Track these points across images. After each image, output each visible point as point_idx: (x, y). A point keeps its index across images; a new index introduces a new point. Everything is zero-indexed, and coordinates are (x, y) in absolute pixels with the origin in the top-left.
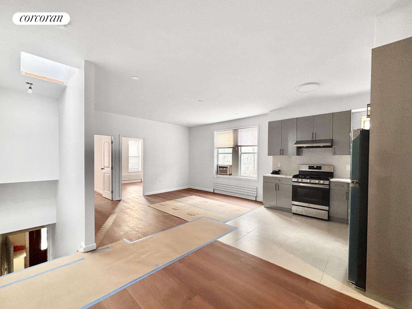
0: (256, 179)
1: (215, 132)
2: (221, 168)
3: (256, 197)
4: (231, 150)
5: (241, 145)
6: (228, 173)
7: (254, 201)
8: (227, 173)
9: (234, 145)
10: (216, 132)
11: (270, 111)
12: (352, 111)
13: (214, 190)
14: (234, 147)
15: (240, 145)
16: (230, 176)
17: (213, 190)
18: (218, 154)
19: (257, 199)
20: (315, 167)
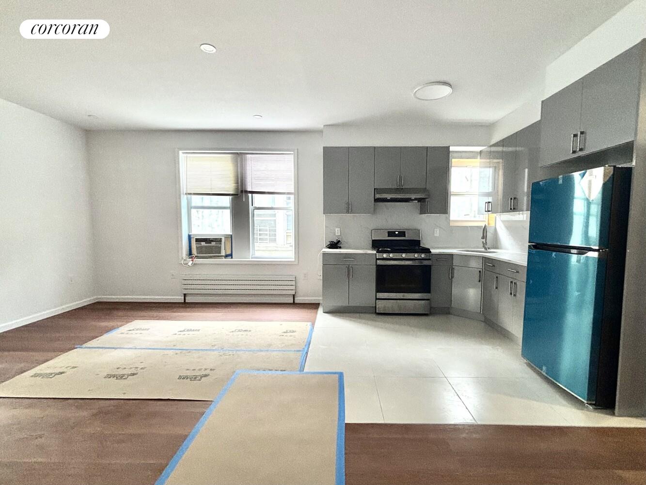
0: (293, 260)
1: (181, 152)
2: (203, 244)
3: (294, 296)
4: (227, 201)
5: (253, 190)
6: (223, 253)
7: (290, 304)
8: (220, 253)
9: (237, 189)
10: (183, 153)
11: (324, 126)
12: (452, 149)
13: (185, 295)
14: (237, 195)
15: (251, 190)
16: (229, 259)
17: (183, 298)
18: (190, 208)
19: (295, 299)
20: (397, 233)
